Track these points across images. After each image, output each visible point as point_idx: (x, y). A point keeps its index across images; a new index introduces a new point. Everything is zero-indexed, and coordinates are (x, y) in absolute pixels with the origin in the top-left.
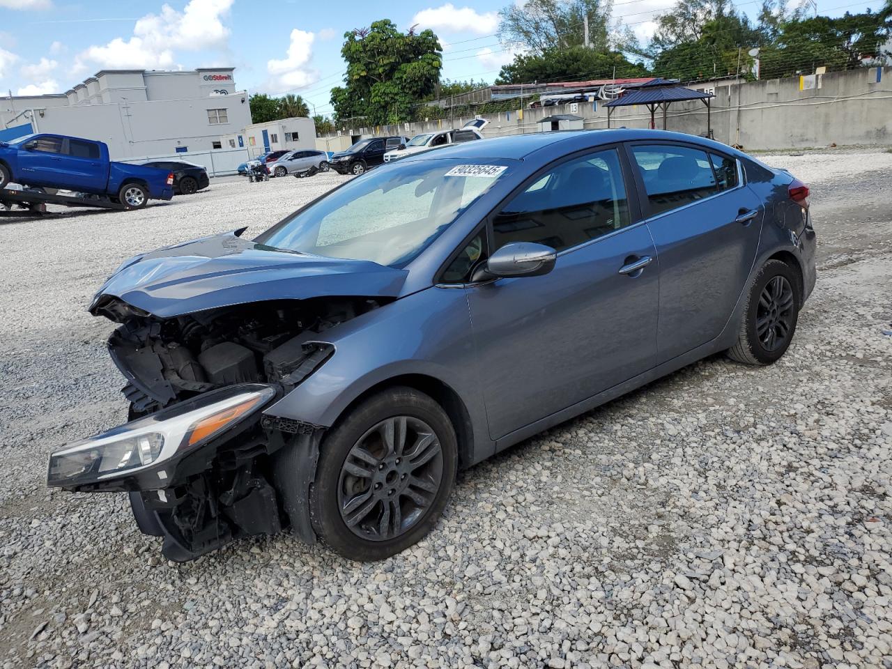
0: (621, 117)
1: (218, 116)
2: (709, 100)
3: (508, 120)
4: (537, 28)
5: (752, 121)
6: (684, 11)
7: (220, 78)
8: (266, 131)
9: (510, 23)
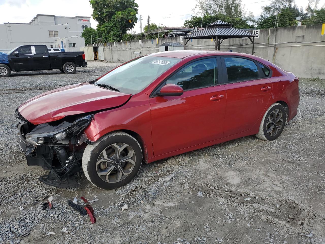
0: (204, 46)
1: (54, 34)
2: (254, 38)
3: (152, 44)
4: (210, 8)
5: (283, 55)
6: (274, 5)
7: (85, 21)
8: (62, 41)
9: (199, 4)
